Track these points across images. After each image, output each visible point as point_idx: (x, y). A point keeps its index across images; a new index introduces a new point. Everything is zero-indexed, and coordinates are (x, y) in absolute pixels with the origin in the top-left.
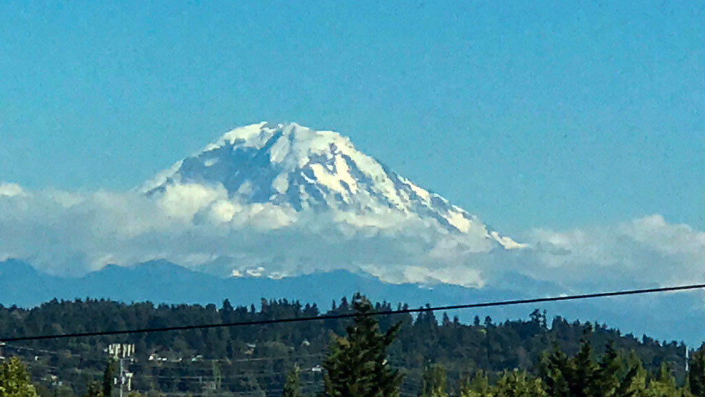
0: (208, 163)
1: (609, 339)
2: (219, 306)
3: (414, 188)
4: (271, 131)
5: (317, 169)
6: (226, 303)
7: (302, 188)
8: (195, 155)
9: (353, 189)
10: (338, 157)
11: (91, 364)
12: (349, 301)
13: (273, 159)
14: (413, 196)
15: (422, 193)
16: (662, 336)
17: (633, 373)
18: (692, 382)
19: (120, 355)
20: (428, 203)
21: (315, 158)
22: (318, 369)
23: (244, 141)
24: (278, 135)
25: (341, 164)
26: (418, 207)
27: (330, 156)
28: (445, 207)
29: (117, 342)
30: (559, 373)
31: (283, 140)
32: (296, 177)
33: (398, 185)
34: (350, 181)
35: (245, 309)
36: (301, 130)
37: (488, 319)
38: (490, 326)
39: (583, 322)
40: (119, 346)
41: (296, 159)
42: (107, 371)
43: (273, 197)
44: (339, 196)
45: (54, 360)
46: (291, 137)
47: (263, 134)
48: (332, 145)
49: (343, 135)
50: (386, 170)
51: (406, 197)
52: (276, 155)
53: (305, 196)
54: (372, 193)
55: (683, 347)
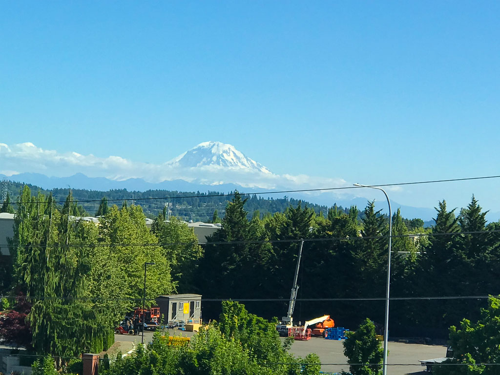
0: (194, 152)
1: (306, 205)
2: (196, 193)
3: (252, 161)
4: (212, 144)
5: (225, 155)
6: (198, 192)
7: (220, 160)
8: (190, 150)
9: (235, 160)
10: (231, 152)
11: (160, 208)
12: (233, 192)
13: (212, 152)
14: (252, 163)
15: (254, 162)
16: (321, 204)
17: (312, 214)
18: (329, 217)
19: (168, 206)
20: (256, 166)
21: (224, 152)
22: (224, 211)
23: (204, 146)
24: (214, 145)
25: (231, 154)
26: (253, 166)
27: (229, 151)
28: (261, 167)
29: (167, 202)
30: (292, 213)
31: (215, 147)
32: (219, 157)
33: (247, 160)
34: (234, 159)
35: (203, 194)
36: (221, 144)
37: (272, 198)
38: (273, 200)
39: (298, 200)
40: (168, 203)
41: (219, 152)
42: (164, 210)
43: (212, 162)
44: (231, 163)
45: (150, 207)
46: (218, 145)
47: (210, 145)
48: (229, 148)
49: (232, 145)
50: (244, 155)
51: (250, 163)
52: (213, 151)
53: (221, 163)
54: (240, 162)
55: (327, 207)
